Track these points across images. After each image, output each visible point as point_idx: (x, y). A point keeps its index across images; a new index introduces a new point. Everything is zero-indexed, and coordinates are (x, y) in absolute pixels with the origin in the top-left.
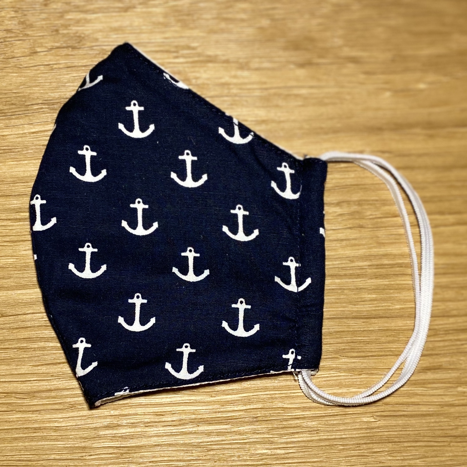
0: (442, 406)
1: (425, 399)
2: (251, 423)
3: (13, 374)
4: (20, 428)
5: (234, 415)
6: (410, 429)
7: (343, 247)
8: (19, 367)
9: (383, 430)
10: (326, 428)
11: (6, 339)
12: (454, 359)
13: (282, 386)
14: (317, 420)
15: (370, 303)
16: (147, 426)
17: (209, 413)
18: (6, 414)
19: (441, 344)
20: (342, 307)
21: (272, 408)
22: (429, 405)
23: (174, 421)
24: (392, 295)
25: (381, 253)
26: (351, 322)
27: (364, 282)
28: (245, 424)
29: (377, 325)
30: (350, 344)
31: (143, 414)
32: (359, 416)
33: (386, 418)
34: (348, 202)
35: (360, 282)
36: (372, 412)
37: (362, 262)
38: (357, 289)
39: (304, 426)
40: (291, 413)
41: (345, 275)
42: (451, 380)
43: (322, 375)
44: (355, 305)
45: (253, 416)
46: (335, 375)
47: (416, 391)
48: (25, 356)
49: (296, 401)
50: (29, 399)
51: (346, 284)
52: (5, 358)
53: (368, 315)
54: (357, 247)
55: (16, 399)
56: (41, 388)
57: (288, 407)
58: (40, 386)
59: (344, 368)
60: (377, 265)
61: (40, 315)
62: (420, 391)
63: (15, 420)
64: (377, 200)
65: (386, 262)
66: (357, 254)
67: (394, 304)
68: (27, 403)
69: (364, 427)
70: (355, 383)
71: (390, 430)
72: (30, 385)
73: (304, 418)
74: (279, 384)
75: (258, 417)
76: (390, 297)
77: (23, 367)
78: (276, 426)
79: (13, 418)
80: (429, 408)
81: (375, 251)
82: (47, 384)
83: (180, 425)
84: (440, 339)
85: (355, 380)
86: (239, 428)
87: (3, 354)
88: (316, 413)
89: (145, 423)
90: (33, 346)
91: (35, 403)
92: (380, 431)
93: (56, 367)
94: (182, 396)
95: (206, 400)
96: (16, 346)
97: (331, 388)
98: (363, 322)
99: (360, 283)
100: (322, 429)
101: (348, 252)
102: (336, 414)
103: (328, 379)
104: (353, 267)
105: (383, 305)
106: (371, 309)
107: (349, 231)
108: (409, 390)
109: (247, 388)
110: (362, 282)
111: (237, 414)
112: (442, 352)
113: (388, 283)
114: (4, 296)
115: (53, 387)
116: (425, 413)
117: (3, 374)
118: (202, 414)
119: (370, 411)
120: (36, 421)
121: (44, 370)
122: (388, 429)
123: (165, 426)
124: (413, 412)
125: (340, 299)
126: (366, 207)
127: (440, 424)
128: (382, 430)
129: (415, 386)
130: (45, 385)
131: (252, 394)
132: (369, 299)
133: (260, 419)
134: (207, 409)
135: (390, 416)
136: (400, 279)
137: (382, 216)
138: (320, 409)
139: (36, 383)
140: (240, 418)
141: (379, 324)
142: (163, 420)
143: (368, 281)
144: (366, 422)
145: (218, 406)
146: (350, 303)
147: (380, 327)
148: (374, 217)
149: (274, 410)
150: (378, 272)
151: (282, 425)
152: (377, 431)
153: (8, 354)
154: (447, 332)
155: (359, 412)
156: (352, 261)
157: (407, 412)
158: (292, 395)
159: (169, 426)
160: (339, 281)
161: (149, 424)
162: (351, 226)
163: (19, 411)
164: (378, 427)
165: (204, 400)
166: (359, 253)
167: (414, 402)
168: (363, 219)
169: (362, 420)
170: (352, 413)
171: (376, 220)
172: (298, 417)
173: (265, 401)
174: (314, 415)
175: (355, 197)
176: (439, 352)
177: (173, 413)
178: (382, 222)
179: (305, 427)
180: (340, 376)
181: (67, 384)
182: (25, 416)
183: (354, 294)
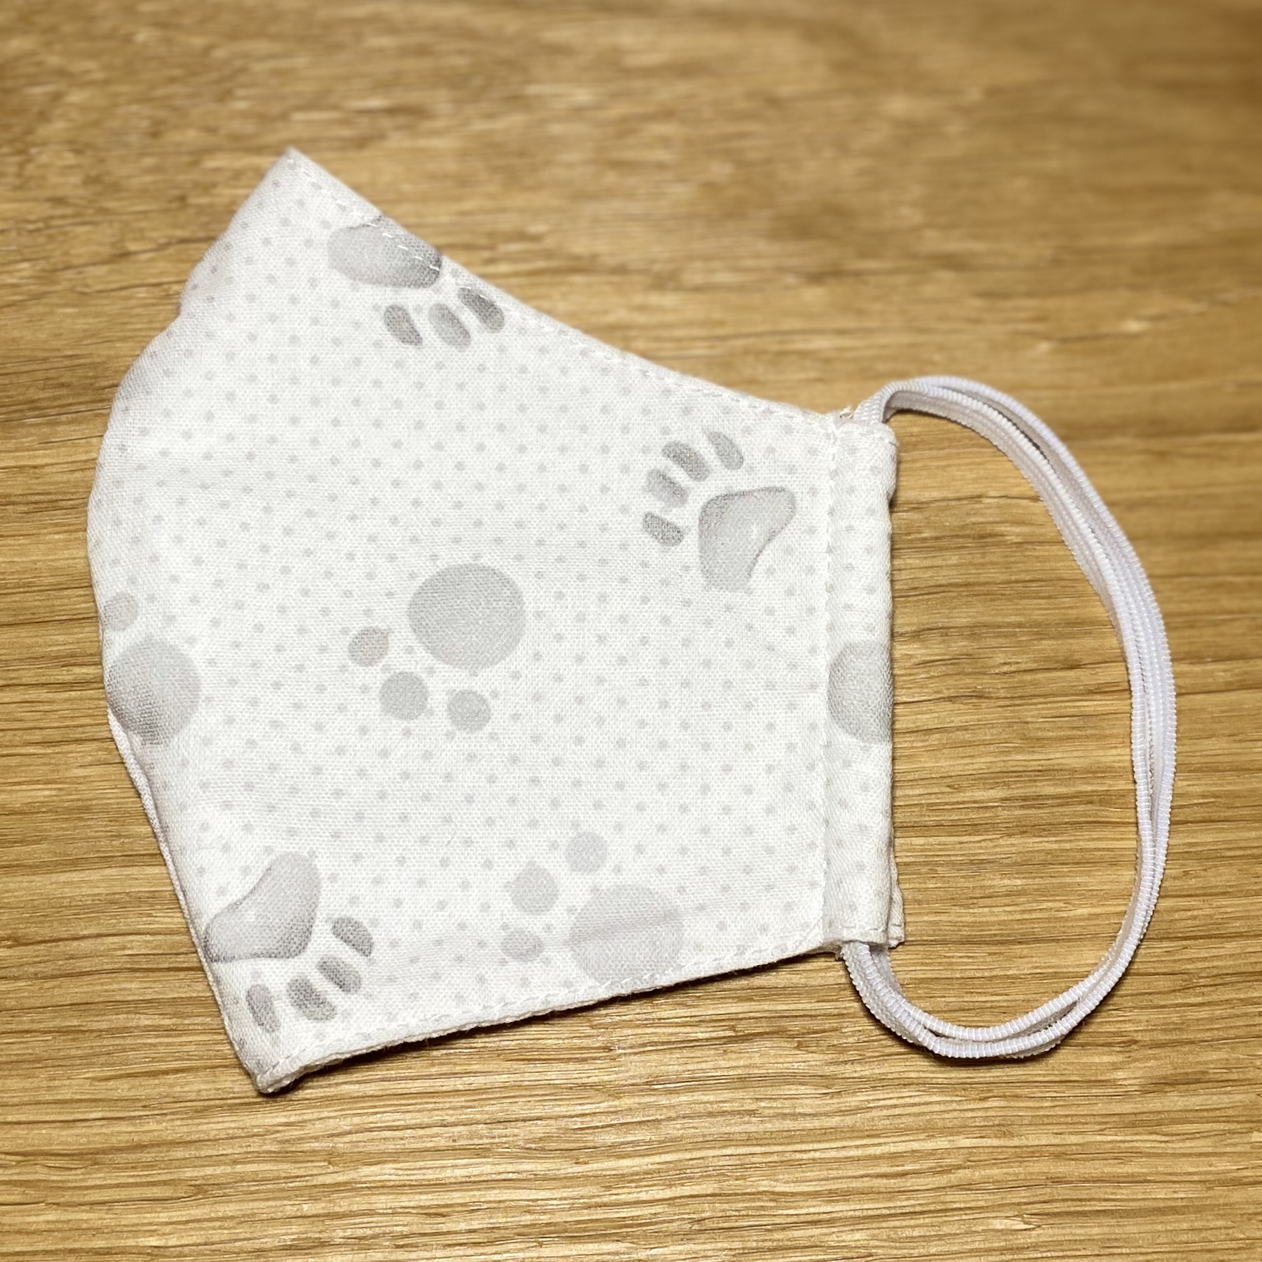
0: (1208, 1184)
1: (1162, 1166)
2: (687, 1236)
3: (39, 1103)
4: (57, 1250)
5: (639, 1213)
6: (1124, 1251)
7: (932, 750)
8: (56, 1083)
9: (1049, 1254)
10: (892, 1248)
11: (26, 1006)
12: (1240, 1054)
13: (772, 1132)
14: (866, 1226)
15: (1007, 900)
16: (402, 1246)
17: (570, 1209)
18: (19, 1211)
19: (1204, 1013)
20: (931, 913)
21: (745, 1194)
22: (1174, 1182)
23: (474, 1231)
24: (1068, 880)
25: (1034, 765)
26: (957, 954)
27: (991, 844)
28: (669, 1239)
29: (1028, 963)
30: (955, 1015)
31: (390, 1211)
32: (982, 1216)
33: (1056, 1221)
34: (944, 631)
35: (978, 845)
36: (1019, 1204)
37: (985, 789)
38: (972, 862)
39: (833, 1244)
40: (795, 1208)
41: (939, 825)
42: (1231, 1112)
43: (879, 1100)
44: (967, 906)
45: (692, 1216)
46: (917, 1100)
47: (1136, 1144)
48: (73, 1052)
49: (809, 1174)
50: (83, 1170)
51: (940, 850)
52: (20, 1058)
53: (1002, 935)
54: (969, 751)
55: (46, 1171)
56: (114, 1141)
57: (787, 1190)
58: (112, 1134)
59: (940, 1081)
60: (1025, 799)
61: (115, 939)
62: (1148, 1145)
63: (43, 1227)
64: (1020, 625)
65: (1049, 790)
66: (970, 769)
67: (1074, 905)
68: (76, 1181)
69: (996, 1245)
70: (969, 1123)
71: (1069, 1253)
72: (84, 1130)
73: (831, 1222)
74: (761, 1127)
75: (705, 1219)
76: (1062, 886)
77: (67, 1082)
78: (754, 1244)
79: (38, 1223)
80: (1175, 1192)
81: (1019, 760)
82: (130, 1129)
83: (491, 1243)
84: (1199, 1000)
85: (970, 1114)
86: (653, 1251)
87: (14, 1047)
88: (866, 1207)
89: (395, 1238)
90: (95, 1026)
91: (98, 1182)
92: (1039, 1255)
93: (156, 1082)
94: (496, 1161)
95: (562, 1171)
96: (51, 1024)
97: (903, 1138)
98: (990, 954)
99: (981, 848)
100: (880, 1251)
101: (948, 764)
102: (918, 1209)
103: (897, 1111)
104: (958, 803)
105: (1044, 906)
106: (1010, 918)
107: (949, 706)
108: (1117, 1141)
109: (673, 1140)
110: (983, 844)
111: (646, 1212)
112: (1207, 1035)
113: (1055, 846)
114: (21, 889)
115: (146, 1139)
116: (1162, 1204)
117: (16, 1100)
118: (552, 1212)
119: (1014, 1201)
120: (98, 1231)
121: (123, 1090)
122: (1063, 1251)
123: (449, 1245)
124: (1131, 1204)
125: (926, 889)
126: (992, 642)
127: (1203, 1234)
128: (1045, 1255)
129: (1135, 1130)
130: (123, 1132)
131: (688, 1156)
132: (1004, 889)
133: (709, 1224)
134: (565, 1199)
135: (1069, 1214)
136: (1086, 835)
137: (1034, 666)
138: (876, 1196)
139: (102, 1126)
140: (656, 1223)
141: (1034, 959)
142: (444, 1228)
143: (1002, 842)
144: (1002, 1230)
145: (594, 1190)
146: (954, 901)
147: (1037, 968)
148: (1013, 668)
149: (749, 1201)
150: (1027, 816)
151: (770, 1240)
152: (1031, 1256)
153: (27, 1048)
154: (1218, 981)
155: (982, 1204)
156: (957, 789)
157: (1113, 1203)
158: (798, 1156)
159: (461, 1245)
160: (922, 841)
161: (406, 1241)
162: (952, 693)
163: (54, 1204)
164: (1035, 1247)
165: (557, 1172)
166: (976, 766)
167: (1133, 1175)
168: (985, 674)
169: (991, 1227)
170: (962, 1205)
171: (1018, 678)
172: (816, 1218)
173: (723, 1174)
174: (857, 1213)
175: (963, 617)
176: (1200, 1036)
177: (470, 1210)
178: (1034, 684)
179: (834, 1247)
180: (930, 1103)
181: (185, 1129)
182: (70, 1218)
183: (963, 877)
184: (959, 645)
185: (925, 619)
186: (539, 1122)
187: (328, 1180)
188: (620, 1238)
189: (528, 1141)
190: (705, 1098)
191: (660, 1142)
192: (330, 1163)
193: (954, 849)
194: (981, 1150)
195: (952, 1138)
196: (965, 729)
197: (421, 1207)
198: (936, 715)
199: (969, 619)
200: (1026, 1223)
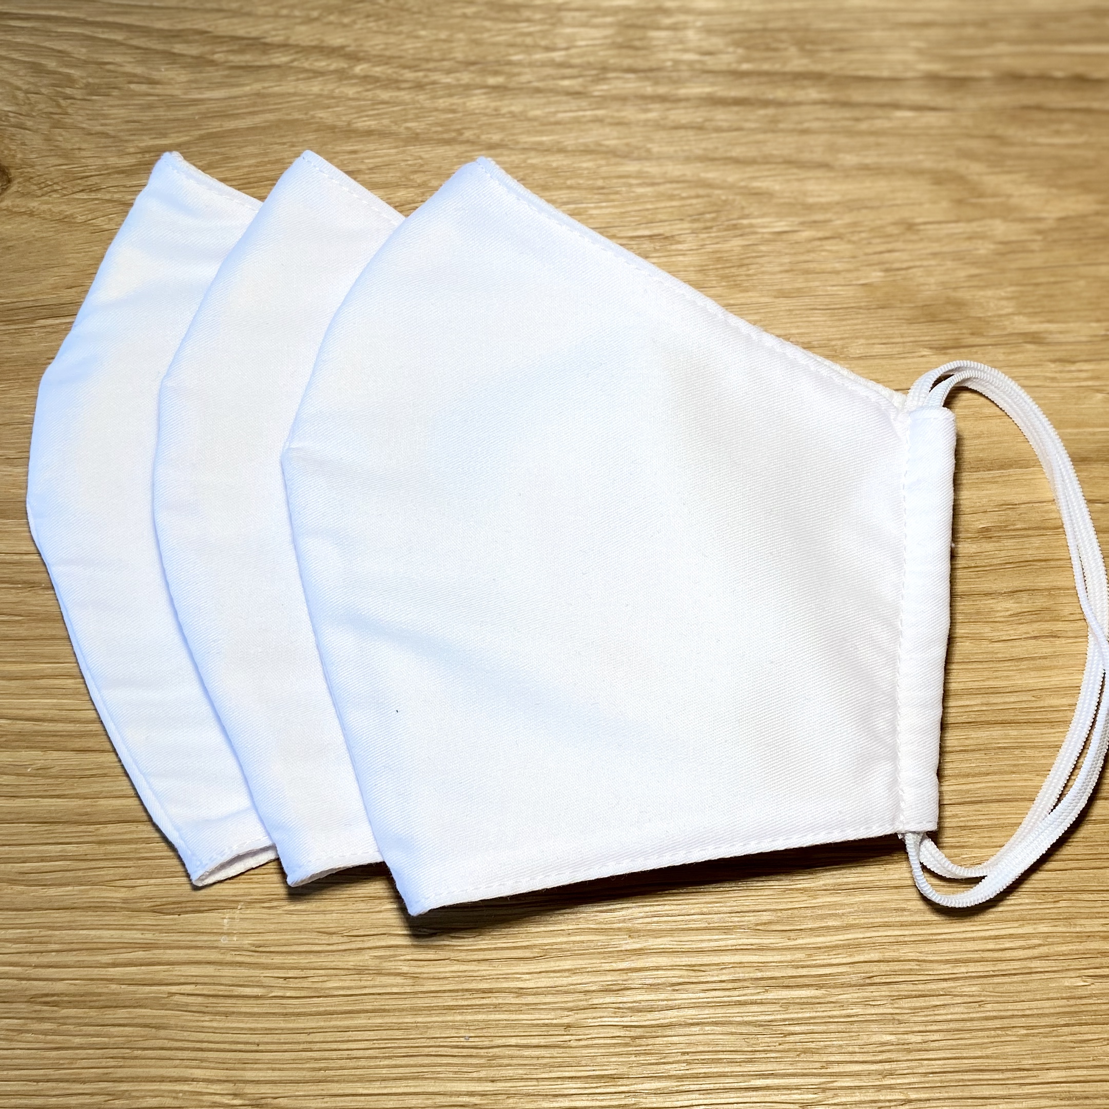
184: (1041, 602)
185: (1017, 584)
186: (764, 913)
187: (628, 947)
188: (819, 987)
189: (757, 925)
190: (872, 899)
191: (843, 927)
192: (630, 936)
193: (1037, 738)
194: (1055, 934)
195: (1035, 926)
196: (1045, 658)
197: (689, 965)
198: (1025, 648)
199: (1047, 584)
200: (1085, 981)
